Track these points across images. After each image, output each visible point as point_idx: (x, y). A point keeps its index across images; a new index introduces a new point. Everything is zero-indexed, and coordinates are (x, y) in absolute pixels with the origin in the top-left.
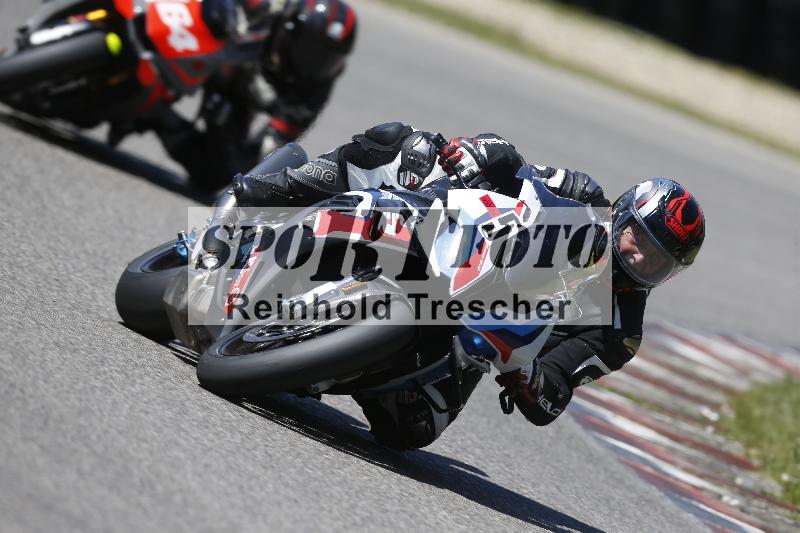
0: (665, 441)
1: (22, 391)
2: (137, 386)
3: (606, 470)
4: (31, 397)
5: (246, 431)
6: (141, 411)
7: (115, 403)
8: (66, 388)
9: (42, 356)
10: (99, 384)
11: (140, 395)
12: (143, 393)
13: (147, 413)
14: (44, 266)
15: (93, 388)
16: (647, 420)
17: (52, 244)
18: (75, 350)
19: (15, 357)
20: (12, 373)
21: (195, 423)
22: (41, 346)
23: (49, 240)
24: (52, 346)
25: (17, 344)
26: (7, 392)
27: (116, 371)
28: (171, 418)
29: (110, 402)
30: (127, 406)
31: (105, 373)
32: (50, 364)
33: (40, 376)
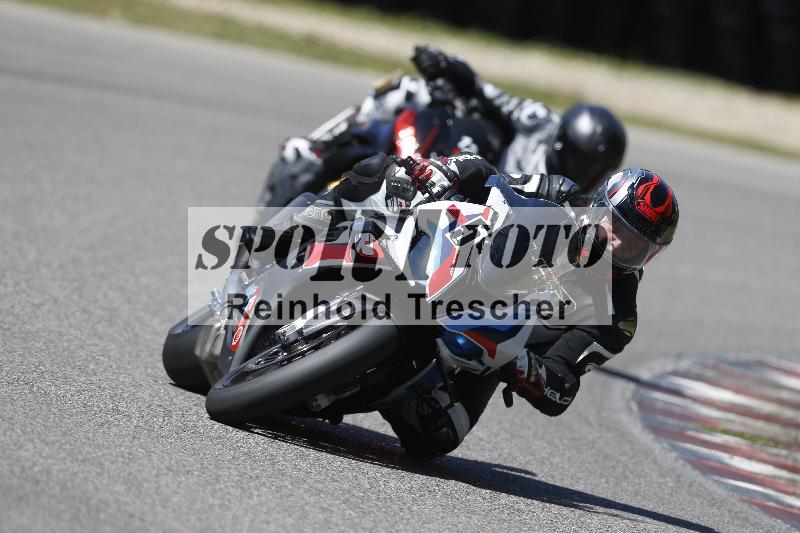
0: (785, 474)
1: (142, 520)
2: (255, 498)
3: (730, 511)
4: (152, 524)
5: (368, 526)
6: (262, 522)
7: (235, 518)
8: (184, 510)
9: (156, 482)
10: (217, 502)
11: (259, 507)
12: (261, 504)
13: (268, 523)
14: (145, 395)
15: (211, 507)
16: (764, 456)
17: (149, 371)
18: (188, 472)
19: (130, 488)
20: (129, 504)
21: (317, 526)
22: (154, 472)
23: (146, 368)
24: (165, 471)
25: (130, 474)
26: (126, 524)
27: (233, 487)
28: (293, 525)
29: (230, 517)
30: (247, 520)
31: (221, 489)
32: (166, 489)
33: (157, 503)
